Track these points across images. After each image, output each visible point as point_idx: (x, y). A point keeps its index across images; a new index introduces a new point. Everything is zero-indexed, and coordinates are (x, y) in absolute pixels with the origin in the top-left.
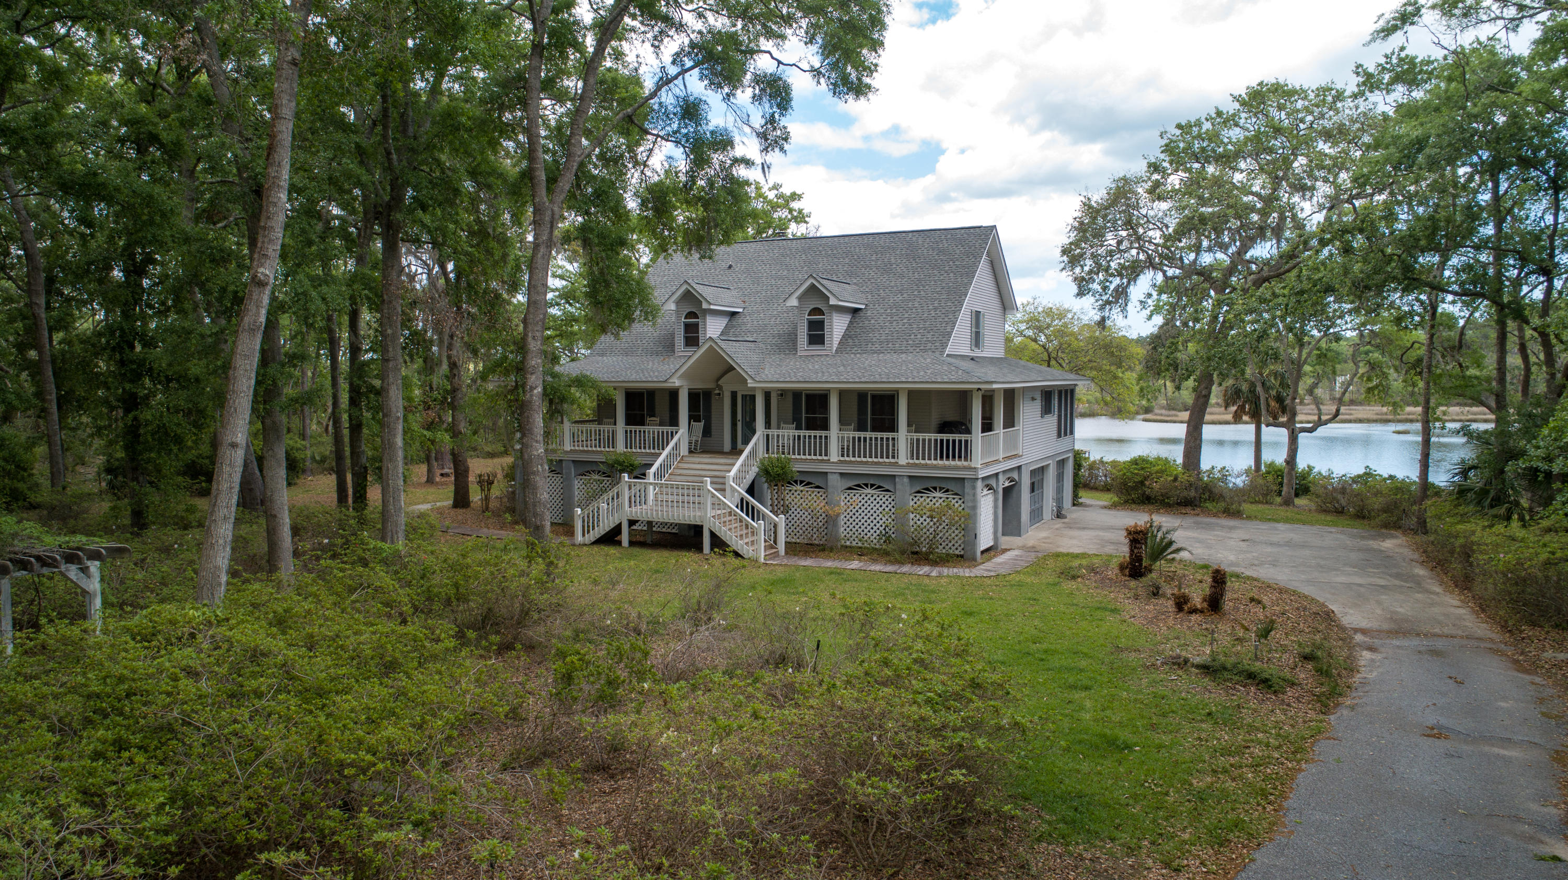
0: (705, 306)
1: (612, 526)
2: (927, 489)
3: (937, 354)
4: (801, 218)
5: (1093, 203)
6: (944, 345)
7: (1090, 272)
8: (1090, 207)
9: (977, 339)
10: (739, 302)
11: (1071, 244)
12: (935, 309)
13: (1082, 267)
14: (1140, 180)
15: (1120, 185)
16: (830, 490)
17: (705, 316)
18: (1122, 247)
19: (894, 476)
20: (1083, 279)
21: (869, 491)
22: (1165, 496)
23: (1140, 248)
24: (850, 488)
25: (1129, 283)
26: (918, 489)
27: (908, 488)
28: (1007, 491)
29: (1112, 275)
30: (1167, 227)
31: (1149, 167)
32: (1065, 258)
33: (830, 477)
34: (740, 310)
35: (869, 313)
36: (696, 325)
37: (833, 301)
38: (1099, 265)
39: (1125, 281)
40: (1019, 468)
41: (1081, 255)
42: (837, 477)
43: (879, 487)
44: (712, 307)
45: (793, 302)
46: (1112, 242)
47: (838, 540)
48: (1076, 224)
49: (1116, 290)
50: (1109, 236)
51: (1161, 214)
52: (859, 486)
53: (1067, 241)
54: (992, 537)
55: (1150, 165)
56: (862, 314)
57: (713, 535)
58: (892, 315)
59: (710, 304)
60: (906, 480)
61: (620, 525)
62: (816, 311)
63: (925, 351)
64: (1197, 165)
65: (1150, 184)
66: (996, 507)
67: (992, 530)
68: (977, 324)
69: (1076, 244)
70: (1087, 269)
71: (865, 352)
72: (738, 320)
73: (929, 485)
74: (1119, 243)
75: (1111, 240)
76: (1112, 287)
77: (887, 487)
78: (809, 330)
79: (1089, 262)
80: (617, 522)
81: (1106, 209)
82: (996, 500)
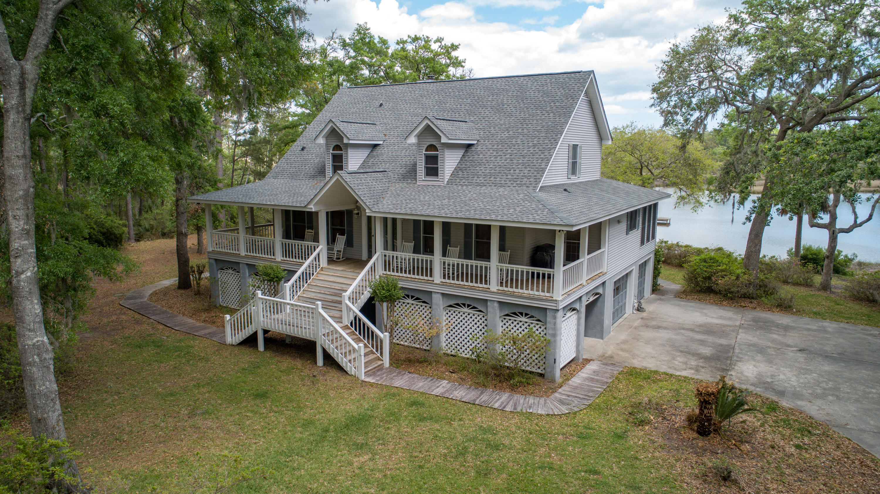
0: (345, 141)
1: (251, 333)
2: (515, 314)
3: (531, 189)
4: (458, 63)
5: (680, 49)
6: (537, 180)
7: (675, 107)
8: (678, 53)
9: (574, 168)
10: (381, 135)
11: (660, 83)
12: (534, 146)
13: (668, 102)
14: (719, 30)
15: (704, 34)
16: (434, 307)
17: (347, 149)
18: (703, 87)
19: (486, 300)
20: (669, 112)
21: (466, 310)
22: (728, 291)
23: (718, 88)
24: (450, 306)
25: (707, 115)
26: (507, 313)
27: (498, 313)
28: (590, 307)
29: (693, 109)
30: (741, 69)
31: (730, 18)
32: (655, 95)
33: (434, 295)
34: (381, 143)
35: (479, 148)
36: (341, 156)
37: (444, 140)
38: (682, 101)
39: (703, 114)
40: (604, 283)
41: (668, 94)
42: (439, 296)
43: (474, 308)
44: (351, 142)
45: (412, 140)
46: (694, 82)
47: (441, 349)
48: (665, 67)
49: (696, 122)
50: (693, 77)
51: (736, 58)
52: (458, 304)
53: (658, 80)
54: (574, 349)
55: (731, 16)
56: (473, 149)
57: (324, 350)
58: (497, 151)
59: (349, 139)
60: (496, 305)
61: (256, 333)
62: (432, 147)
63: (521, 185)
64: (771, 16)
65: (728, 32)
66: (578, 325)
67: (574, 344)
68: (575, 156)
69: (663, 83)
70: (672, 103)
71: (470, 184)
72: (378, 151)
73: (516, 311)
74: (701, 83)
75: (693, 81)
76: (693, 119)
77: (480, 309)
78: (427, 163)
79: (674, 98)
80: (254, 330)
81: (691, 54)
82: (579, 319)
